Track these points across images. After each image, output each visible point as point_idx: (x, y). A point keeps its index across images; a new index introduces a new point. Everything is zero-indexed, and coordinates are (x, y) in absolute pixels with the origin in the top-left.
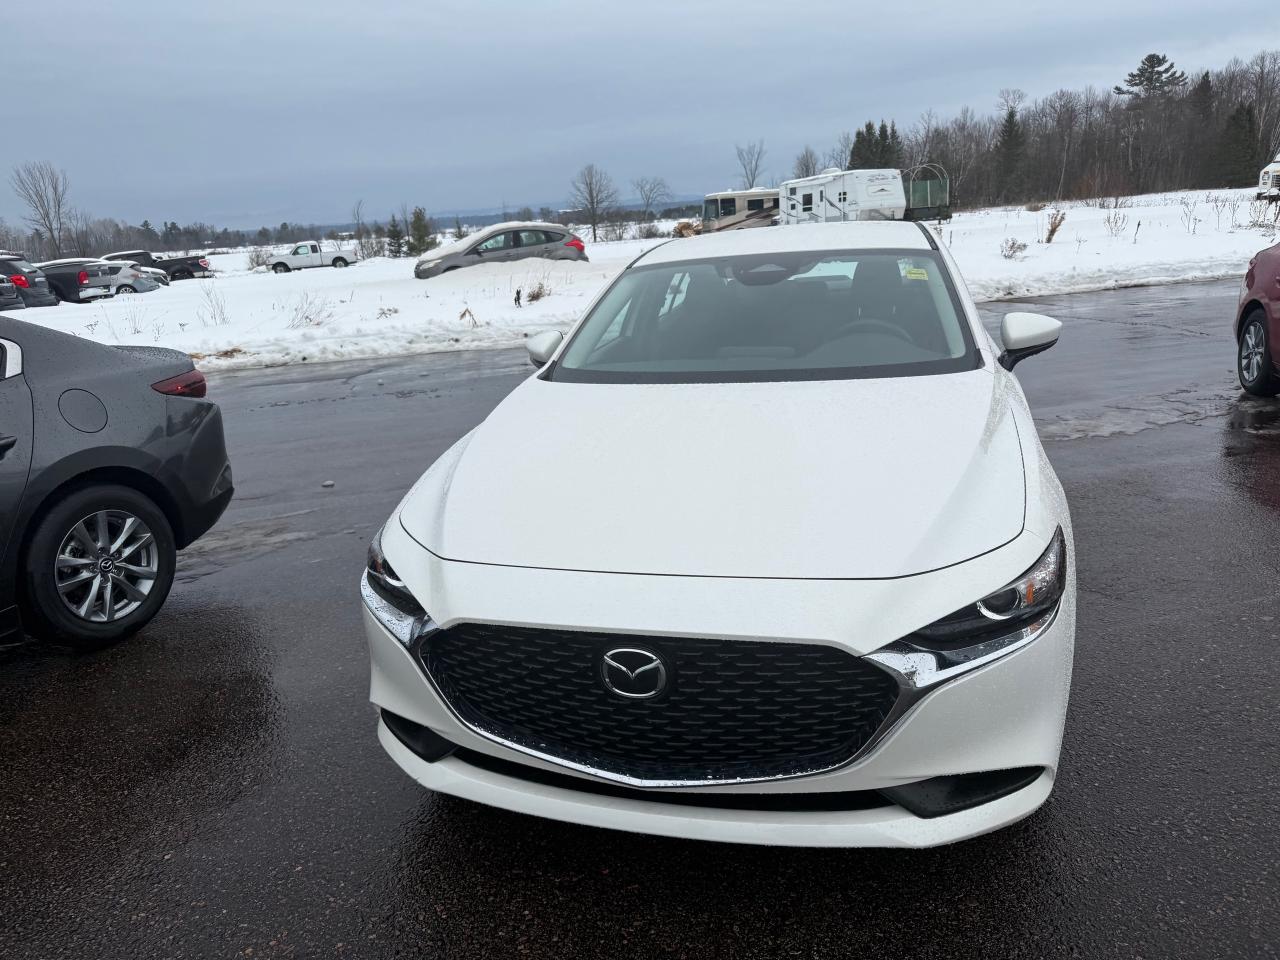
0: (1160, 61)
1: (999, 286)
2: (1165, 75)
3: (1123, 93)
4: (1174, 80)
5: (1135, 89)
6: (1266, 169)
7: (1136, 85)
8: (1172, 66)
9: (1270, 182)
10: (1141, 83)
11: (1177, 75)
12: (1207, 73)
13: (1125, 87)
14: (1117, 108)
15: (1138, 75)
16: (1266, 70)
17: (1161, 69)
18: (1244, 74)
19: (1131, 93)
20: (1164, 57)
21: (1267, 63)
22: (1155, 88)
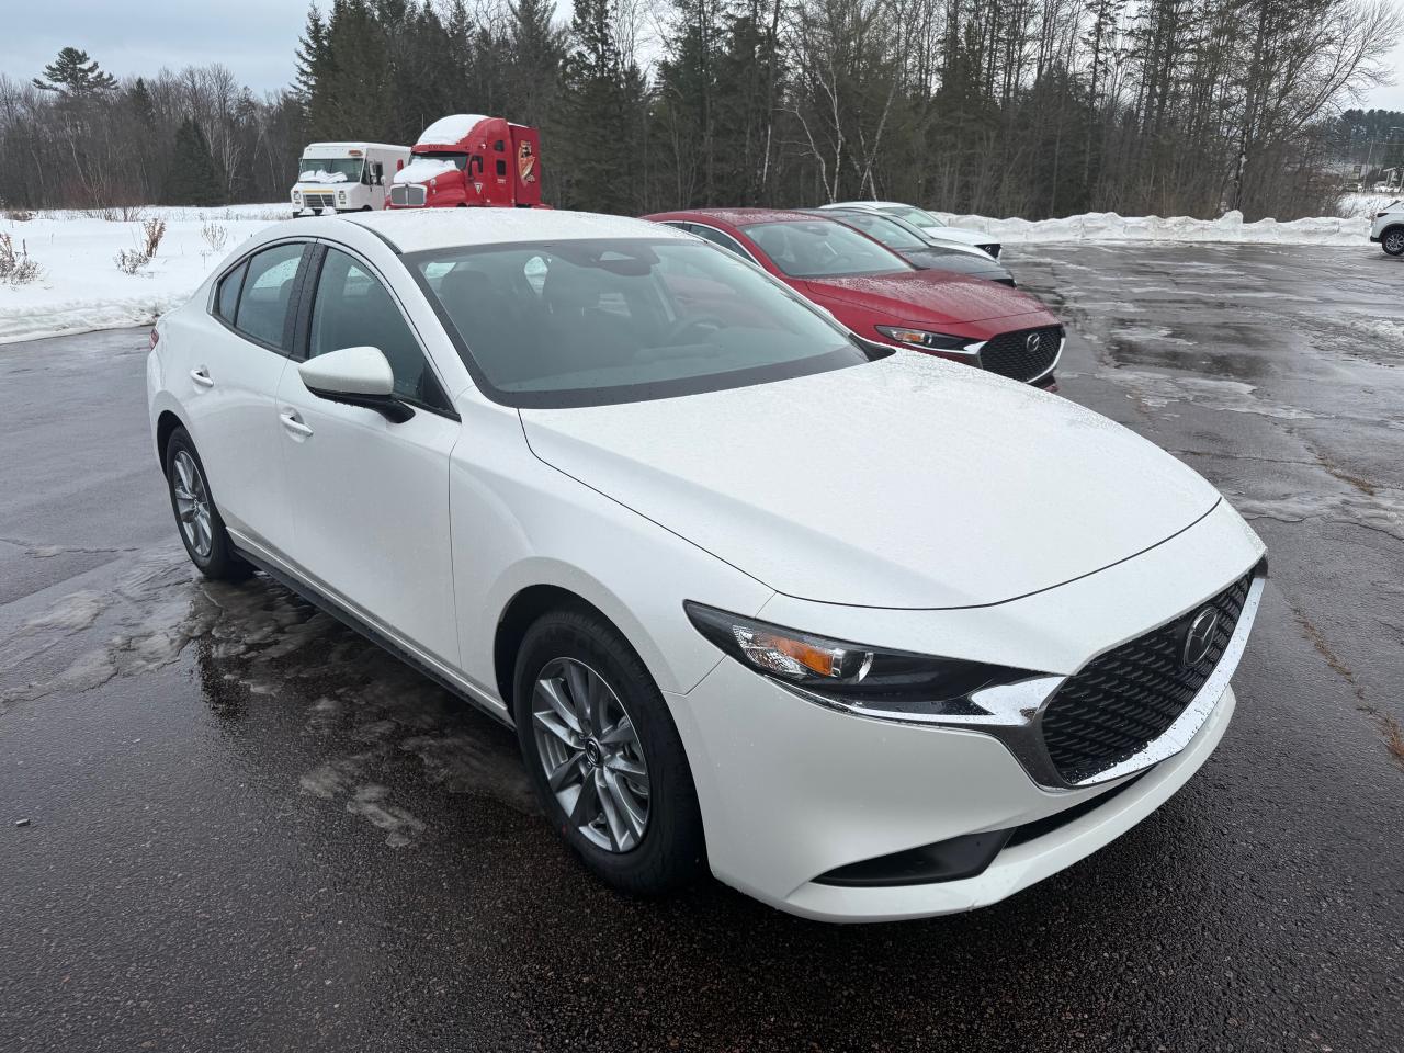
0: (83, 58)
1: (142, 307)
2: (90, 75)
3: (45, 88)
4: (101, 81)
5: (62, 86)
6: (294, 189)
7: (59, 80)
8: (96, 65)
9: (302, 201)
10: (64, 79)
11: (106, 76)
12: (140, 80)
13: (47, 82)
14: (44, 105)
15: (58, 70)
16: (198, 86)
17: (85, 66)
18: (178, 86)
19: (56, 89)
20: (84, 54)
21: (197, 79)
22: (83, 88)
